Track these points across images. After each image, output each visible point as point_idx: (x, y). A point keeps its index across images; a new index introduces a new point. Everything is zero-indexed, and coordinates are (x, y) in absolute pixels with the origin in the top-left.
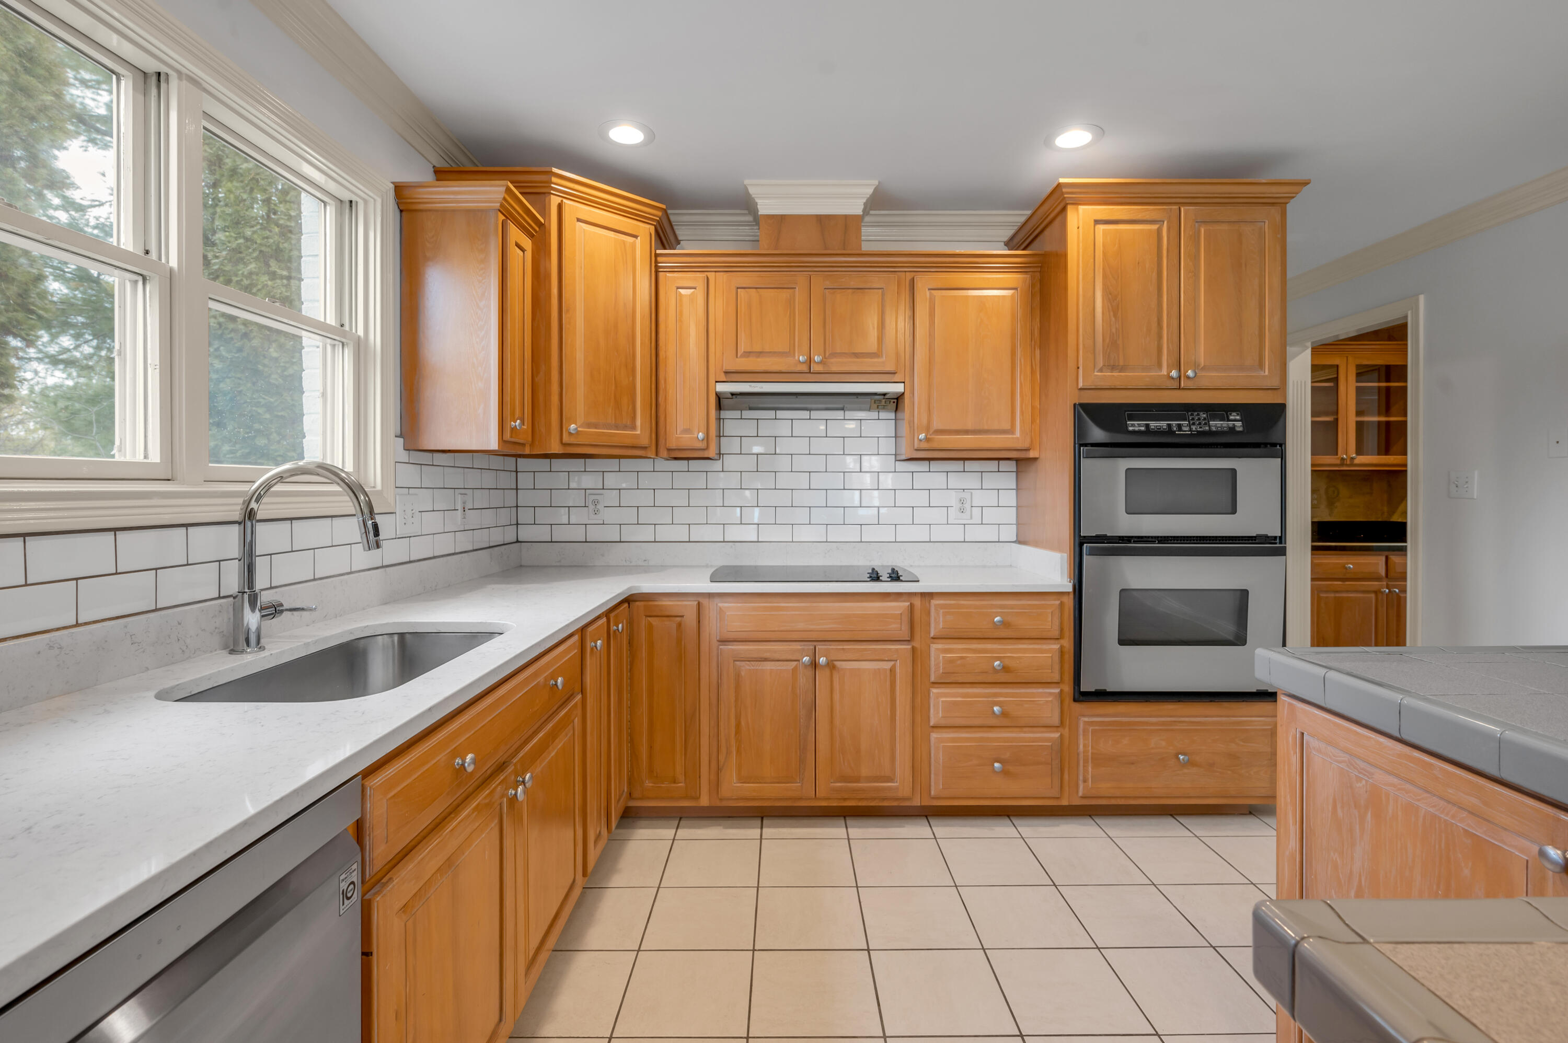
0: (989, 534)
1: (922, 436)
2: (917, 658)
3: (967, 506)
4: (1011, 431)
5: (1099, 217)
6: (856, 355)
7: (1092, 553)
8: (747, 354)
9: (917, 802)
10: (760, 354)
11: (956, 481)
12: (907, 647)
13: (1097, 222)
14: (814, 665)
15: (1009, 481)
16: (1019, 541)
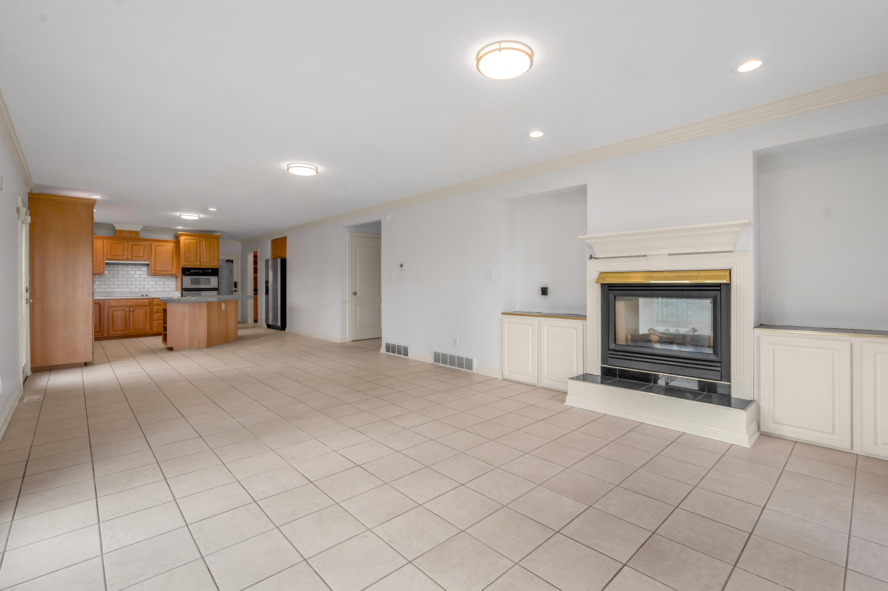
0: (170, 290)
1: (153, 272)
2: (151, 309)
3: (165, 284)
4: (172, 271)
5: (186, 238)
6: (139, 257)
7: (184, 291)
8: (113, 256)
9: (151, 333)
10: (116, 256)
11: (162, 280)
12: (149, 307)
13: (185, 239)
14: (130, 311)
15: (174, 279)
16: (176, 291)
